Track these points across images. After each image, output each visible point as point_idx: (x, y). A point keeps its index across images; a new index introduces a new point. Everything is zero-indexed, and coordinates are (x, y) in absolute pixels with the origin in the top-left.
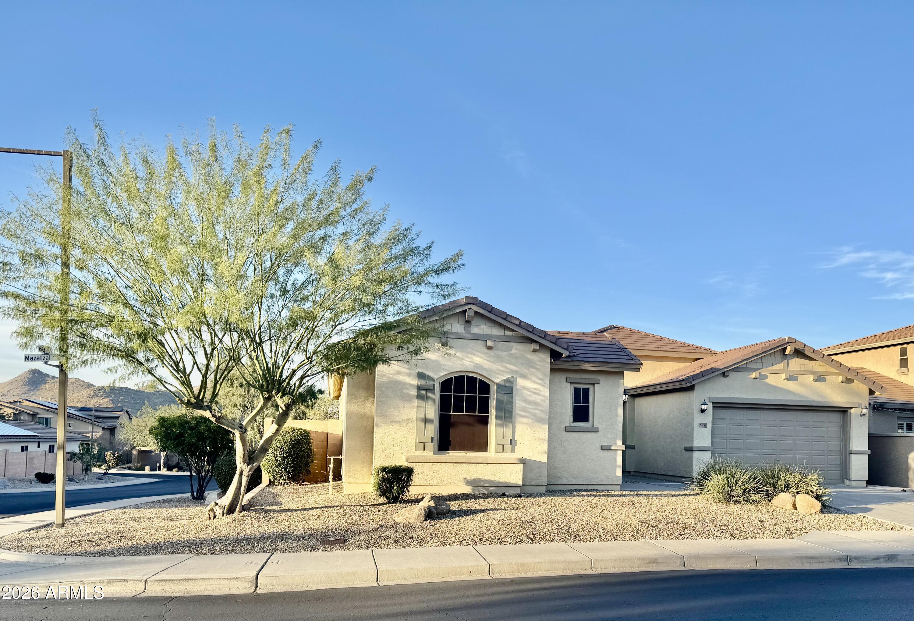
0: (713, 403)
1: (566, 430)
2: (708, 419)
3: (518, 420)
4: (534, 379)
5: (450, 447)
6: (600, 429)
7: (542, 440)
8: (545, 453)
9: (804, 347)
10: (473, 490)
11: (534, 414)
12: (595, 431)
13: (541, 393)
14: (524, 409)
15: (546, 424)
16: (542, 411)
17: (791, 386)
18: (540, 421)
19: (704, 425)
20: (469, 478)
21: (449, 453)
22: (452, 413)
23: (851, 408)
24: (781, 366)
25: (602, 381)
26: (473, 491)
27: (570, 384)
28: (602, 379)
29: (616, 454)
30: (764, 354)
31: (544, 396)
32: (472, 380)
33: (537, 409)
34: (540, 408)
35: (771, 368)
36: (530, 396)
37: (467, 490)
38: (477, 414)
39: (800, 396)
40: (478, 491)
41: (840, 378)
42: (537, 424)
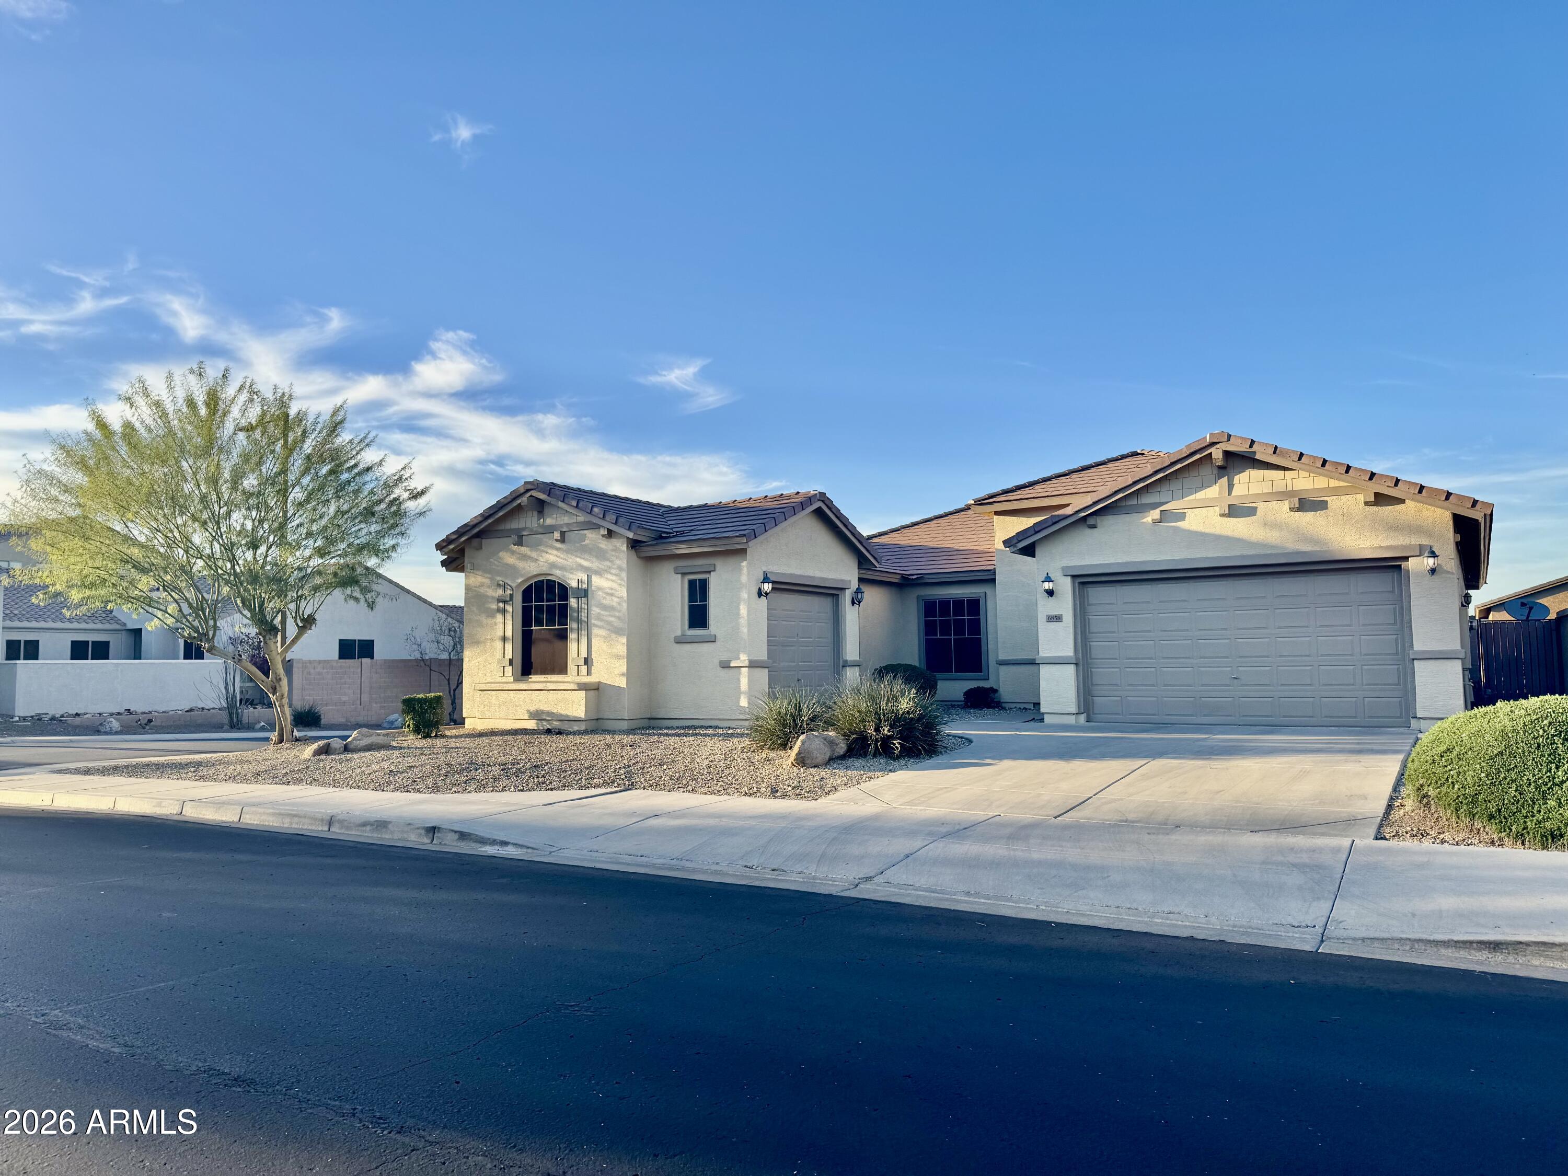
0: (1074, 577)
1: (679, 641)
2: (1065, 605)
3: (595, 631)
4: (609, 576)
5: (532, 670)
6: (718, 637)
7: (619, 657)
8: (623, 675)
9: (1251, 446)
10: (537, 724)
11: (609, 623)
12: (713, 640)
13: (617, 594)
14: (599, 618)
15: (624, 635)
16: (619, 618)
17: (1238, 527)
18: (618, 631)
19: (1057, 619)
20: (532, 710)
21: (531, 678)
22: (533, 628)
23: (1406, 559)
24: (1213, 492)
25: (718, 568)
26: (537, 726)
27: (680, 576)
28: (719, 563)
29: (740, 674)
30: (1161, 475)
31: (621, 598)
32: (551, 584)
33: (612, 616)
34: (617, 614)
35: (1192, 497)
36: (604, 598)
37: (531, 725)
38: (557, 627)
39: (1264, 545)
40: (543, 726)
41: (1361, 498)
42: (614, 636)
